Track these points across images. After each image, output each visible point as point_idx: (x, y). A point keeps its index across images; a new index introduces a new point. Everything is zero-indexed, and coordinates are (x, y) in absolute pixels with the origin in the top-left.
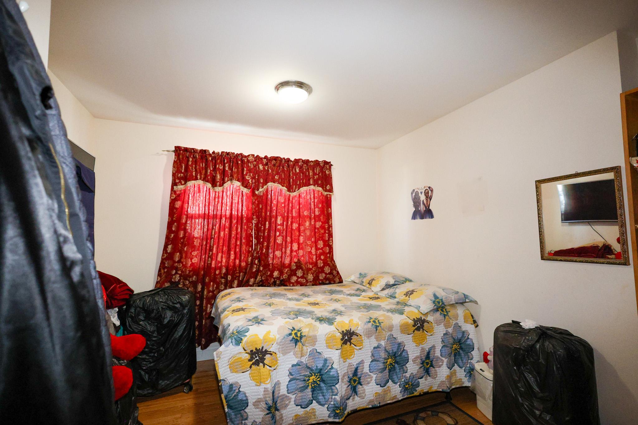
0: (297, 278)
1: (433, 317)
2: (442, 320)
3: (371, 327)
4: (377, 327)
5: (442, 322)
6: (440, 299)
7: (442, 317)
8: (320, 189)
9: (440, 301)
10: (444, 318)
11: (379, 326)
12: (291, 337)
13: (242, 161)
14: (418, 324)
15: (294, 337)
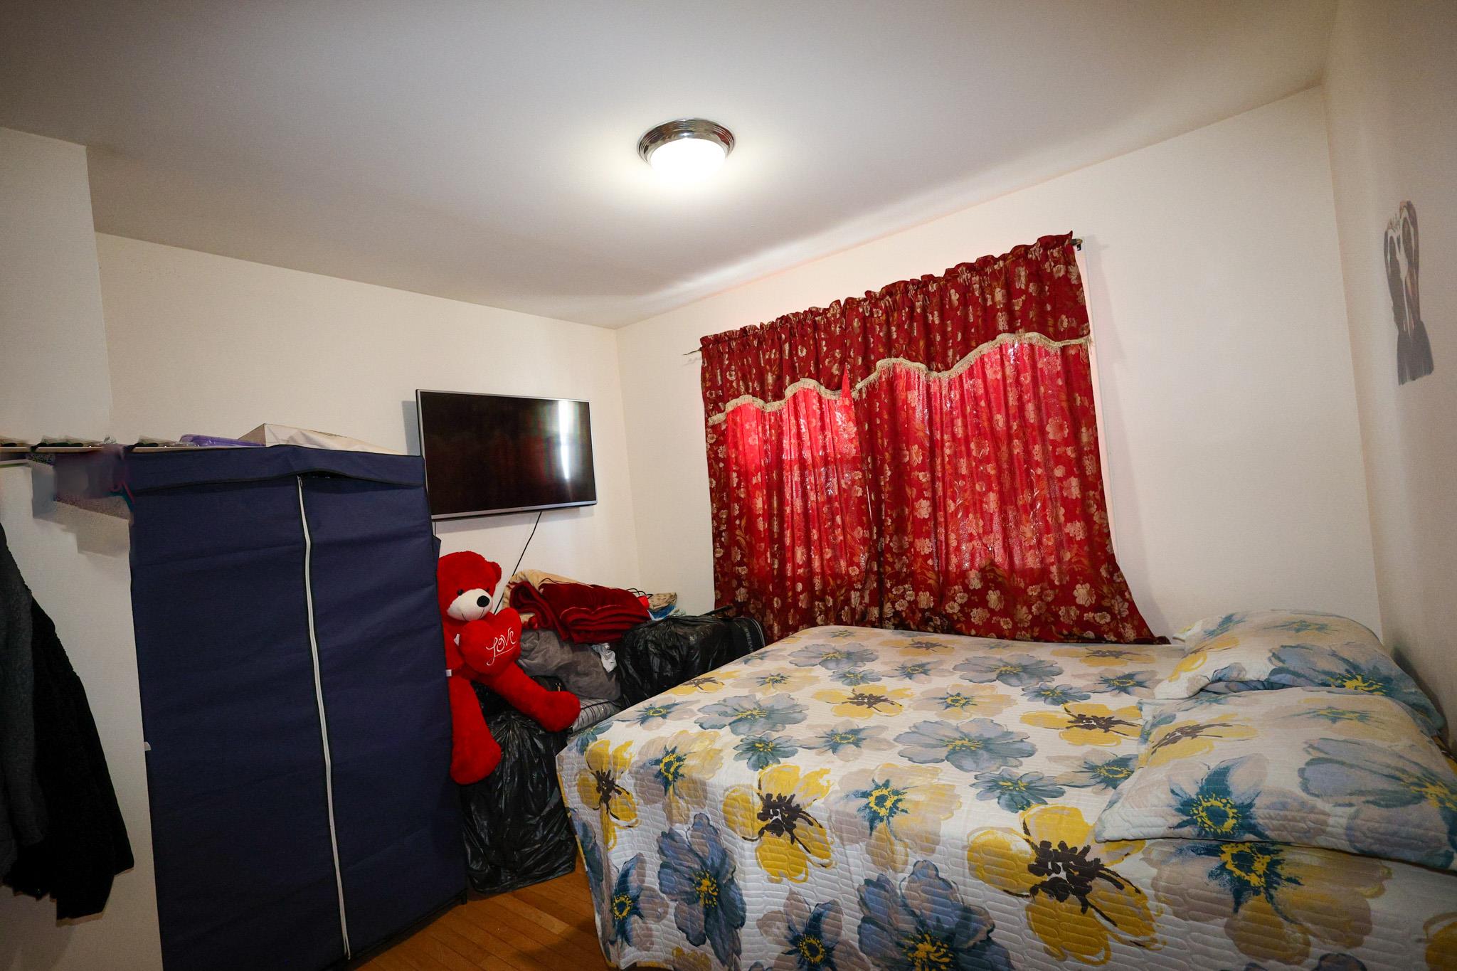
0: (988, 615)
1: (1154, 871)
2: (1220, 901)
3: (856, 813)
4: (874, 818)
5: (1223, 915)
6: (1235, 798)
7: (1219, 890)
8: (1034, 337)
9: (1231, 812)
10: (1229, 898)
11: (882, 820)
12: (658, 767)
13: (816, 326)
14: (1057, 870)
15: (663, 771)
